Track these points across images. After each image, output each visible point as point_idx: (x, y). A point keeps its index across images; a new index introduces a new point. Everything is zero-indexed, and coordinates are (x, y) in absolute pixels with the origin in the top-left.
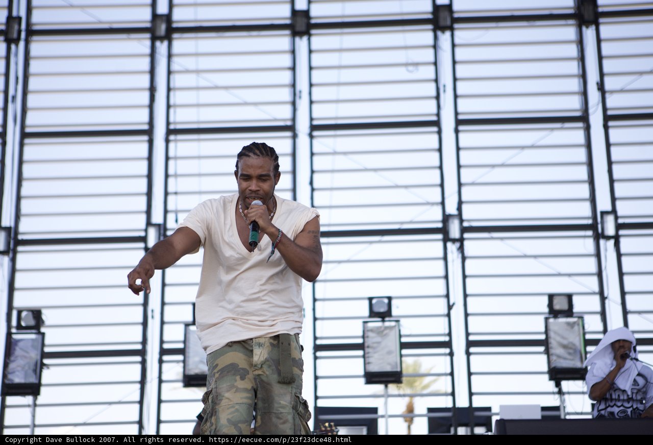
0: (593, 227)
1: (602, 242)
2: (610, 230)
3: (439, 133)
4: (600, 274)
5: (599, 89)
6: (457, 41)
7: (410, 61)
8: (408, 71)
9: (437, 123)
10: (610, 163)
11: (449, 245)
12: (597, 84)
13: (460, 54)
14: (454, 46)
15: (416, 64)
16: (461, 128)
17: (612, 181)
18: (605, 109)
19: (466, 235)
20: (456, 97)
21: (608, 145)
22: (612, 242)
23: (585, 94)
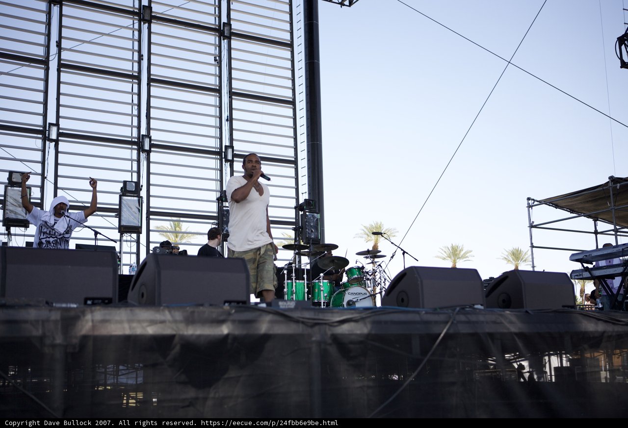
0: (42, 132)
1: (47, 143)
2: (54, 136)
4: (43, 163)
5: (57, 46)
10: (59, 94)
12: (57, 42)
17: (58, 105)
18: (60, 59)
21: (59, 82)
22: (54, 143)
23: (48, 47)
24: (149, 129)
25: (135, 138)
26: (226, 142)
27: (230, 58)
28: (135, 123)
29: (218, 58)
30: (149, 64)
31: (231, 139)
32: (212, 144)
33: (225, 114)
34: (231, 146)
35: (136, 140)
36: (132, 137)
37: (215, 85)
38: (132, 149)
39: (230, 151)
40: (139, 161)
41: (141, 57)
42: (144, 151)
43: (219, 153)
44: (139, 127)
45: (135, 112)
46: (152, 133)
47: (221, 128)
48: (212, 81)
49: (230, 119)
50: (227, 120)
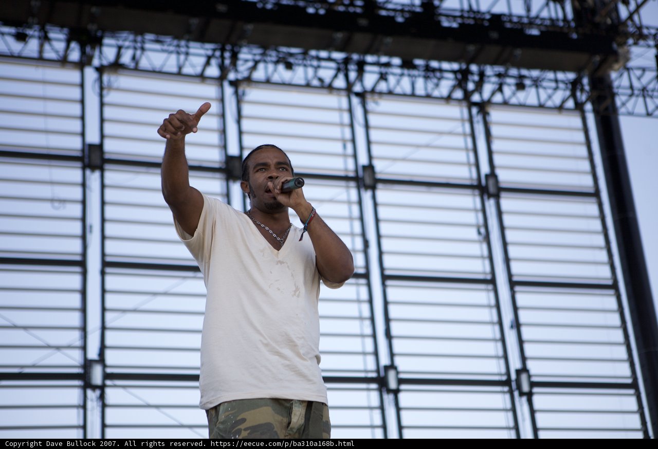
3: (84, 274)
6: (107, 181)
7: (56, 198)
8: (54, 208)
9: (82, 264)
11: (90, 393)
13: (110, 195)
14: (103, 186)
15: (63, 201)
16: (108, 270)
19: (108, 382)
20: (103, 238)
24: (392, 355)
25: (371, 371)
26: (515, 364)
27: (502, 228)
28: (370, 347)
29: (483, 230)
30: (381, 253)
31: (524, 359)
32: (493, 368)
33: (508, 318)
34: (524, 370)
35: (374, 375)
36: (366, 371)
37: (485, 273)
38: (368, 390)
39: (524, 377)
40: (382, 408)
41: (366, 244)
42: (389, 391)
43: (507, 383)
44: (376, 353)
45: (368, 330)
46: (398, 361)
47: (503, 340)
48: (479, 268)
49: (517, 325)
50: (512, 327)
